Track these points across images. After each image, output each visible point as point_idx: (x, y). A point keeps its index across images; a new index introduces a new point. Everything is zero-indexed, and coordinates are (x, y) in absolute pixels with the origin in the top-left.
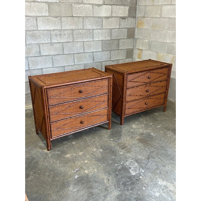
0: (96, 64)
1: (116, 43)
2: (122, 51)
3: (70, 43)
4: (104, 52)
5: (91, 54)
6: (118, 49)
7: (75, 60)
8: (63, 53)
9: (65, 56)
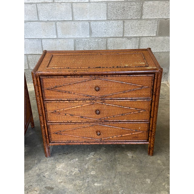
0: (96, 40)
1: (135, 7)
2: (149, 22)
3: (49, 4)
4: (111, 22)
5: (87, 23)
6: (141, 19)
7: (58, 31)
8: (37, 20)
9: (41, 23)
